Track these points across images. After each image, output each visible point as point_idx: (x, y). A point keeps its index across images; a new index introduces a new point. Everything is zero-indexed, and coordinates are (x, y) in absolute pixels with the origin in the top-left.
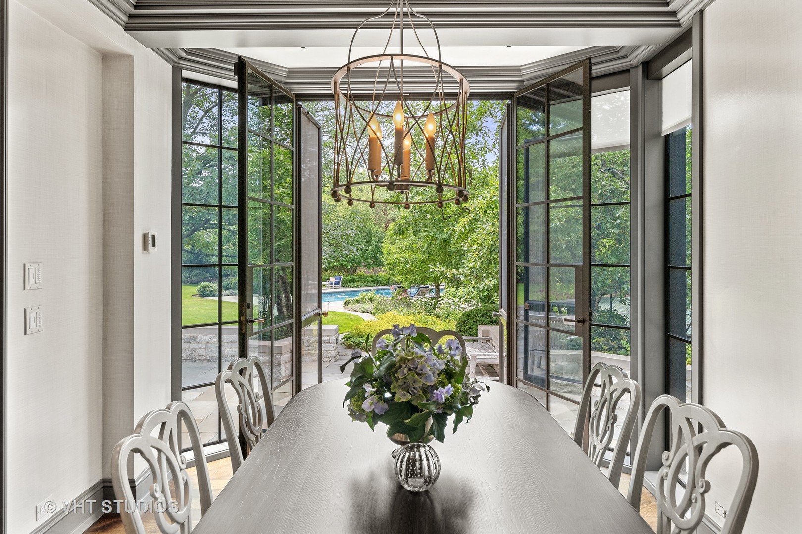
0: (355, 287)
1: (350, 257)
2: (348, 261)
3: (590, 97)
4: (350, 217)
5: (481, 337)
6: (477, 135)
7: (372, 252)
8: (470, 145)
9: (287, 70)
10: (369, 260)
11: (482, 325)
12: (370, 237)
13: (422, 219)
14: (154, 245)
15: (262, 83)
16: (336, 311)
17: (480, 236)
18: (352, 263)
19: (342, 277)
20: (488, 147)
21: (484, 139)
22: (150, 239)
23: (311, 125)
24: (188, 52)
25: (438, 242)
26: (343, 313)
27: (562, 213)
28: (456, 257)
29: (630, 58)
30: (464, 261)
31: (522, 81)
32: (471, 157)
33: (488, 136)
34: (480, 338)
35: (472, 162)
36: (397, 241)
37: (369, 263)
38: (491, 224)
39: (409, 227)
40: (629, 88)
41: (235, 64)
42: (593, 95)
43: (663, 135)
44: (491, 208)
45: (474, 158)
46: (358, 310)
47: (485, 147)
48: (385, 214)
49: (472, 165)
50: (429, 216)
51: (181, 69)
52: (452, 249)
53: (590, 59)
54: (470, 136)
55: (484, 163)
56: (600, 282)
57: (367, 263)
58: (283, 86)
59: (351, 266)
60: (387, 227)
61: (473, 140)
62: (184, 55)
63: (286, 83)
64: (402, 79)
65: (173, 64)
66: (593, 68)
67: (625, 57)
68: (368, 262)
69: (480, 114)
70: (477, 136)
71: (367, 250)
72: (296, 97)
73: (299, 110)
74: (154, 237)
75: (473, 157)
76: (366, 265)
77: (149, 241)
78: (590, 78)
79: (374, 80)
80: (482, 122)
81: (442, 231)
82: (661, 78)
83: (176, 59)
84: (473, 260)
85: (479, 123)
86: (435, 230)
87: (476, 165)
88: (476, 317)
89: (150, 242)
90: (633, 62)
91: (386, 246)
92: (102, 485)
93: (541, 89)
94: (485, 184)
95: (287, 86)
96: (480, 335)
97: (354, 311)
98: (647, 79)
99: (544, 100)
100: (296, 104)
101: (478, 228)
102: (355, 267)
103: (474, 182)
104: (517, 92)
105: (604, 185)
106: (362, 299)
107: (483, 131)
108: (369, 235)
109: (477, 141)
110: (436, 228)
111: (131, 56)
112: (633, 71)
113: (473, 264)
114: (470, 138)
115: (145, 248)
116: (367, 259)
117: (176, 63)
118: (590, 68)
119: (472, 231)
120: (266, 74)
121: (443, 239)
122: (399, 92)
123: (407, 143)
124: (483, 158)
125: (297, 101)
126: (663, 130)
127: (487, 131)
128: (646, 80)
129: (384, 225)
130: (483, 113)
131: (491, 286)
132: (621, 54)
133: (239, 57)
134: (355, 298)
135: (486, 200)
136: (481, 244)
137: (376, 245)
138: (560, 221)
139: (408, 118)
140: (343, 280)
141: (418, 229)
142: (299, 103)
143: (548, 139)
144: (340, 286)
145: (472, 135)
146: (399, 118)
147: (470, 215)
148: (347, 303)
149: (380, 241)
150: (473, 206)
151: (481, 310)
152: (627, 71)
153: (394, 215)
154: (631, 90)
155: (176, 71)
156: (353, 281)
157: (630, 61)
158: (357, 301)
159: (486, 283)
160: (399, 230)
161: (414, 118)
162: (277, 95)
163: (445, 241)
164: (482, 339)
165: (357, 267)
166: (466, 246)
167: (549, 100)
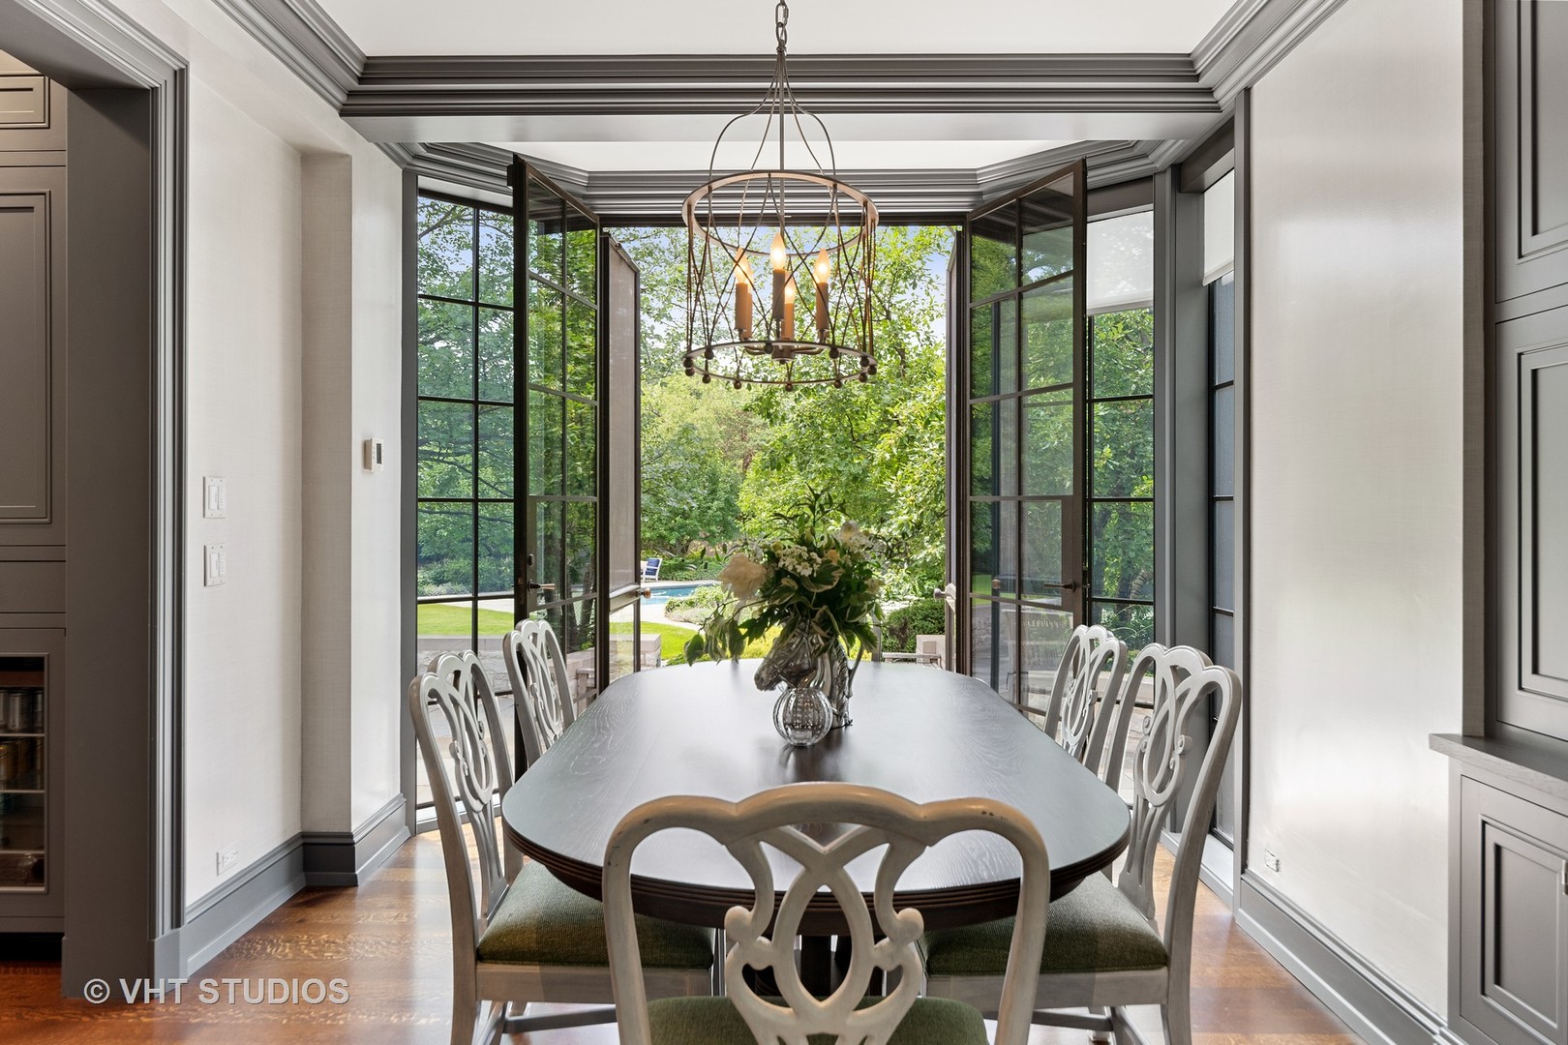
0: (686, 579)
1: (675, 521)
2: (672, 530)
3: (1085, 223)
4: (681, 438)
5: (922, 654)
6: (915, 286)
7: (719, 513)
8: (903, 304)
9: (587, 175)
10: (713, 528)
11: (924, 633)
12: (715, 484)
13: (814, 441)
14: (379, 461)
15: (547, 196)
16: (653, 622)
17: (918, 468)
18: (679, 532)
19: (661, 560)
20: (935, 308)
21: (928, 294)
22: (374, 450)
23: (624, 266)
24: (429, 147)
25: (843, 479)
26: (665, 625)
27: (1063, 425)
28: (875, 510)
29: (1151, 157)
30: (891, 512)
31: (980, 194)
32: (904, 327)
33: (936, 288)
34: (920, 656)
35: (907, 336)
36: (767, 489)
37: (713, 534)
38: (937, 446)
39: (790, 455)
40: (1151, 206)
41: (509, 168)
42: (1089, 218)
43: (1206, 283)
44: (937, 416)
45: (909, 328)
46: (693, 619)
47: (931, 308)
48: (743, 439)
49: (906, 341)
50: (827, 435)
51: (416, 175)
52: (868, 493)
53: (1084, 161)
54: (902, 289)
55: (928, 338)
56: (1132, 550)
57: (708, 534)
58: (581, 201)
59: (677, 540)
60: (748, 464)
61: (908, 297)
62: (423, 152)
63: (585, 197)
64: (782, 191)
65: (404, 166)
66: (1090, 174)
67: (1145, 156)
68: (710, 531)
69: (919, 247)
70: (914, 288)
71: (709, 508)
72: (600, 221)
73: (605, 241)
74: (379, 446)
75: (907, 326)
76: (706, 538)
77: (371, 454)
78: (1085, 191)
79: (742, 192)
80: (924, 263)
81: (851, 462)
82: (1201, 191)
83: (409, 159)
84: (905, 512)
85: (918, 264)
86: (838, 459)
87: (914, 342)
88: (913, 620)
89: (374, 455)
90: (1158, 165)
91: (744, 501)
92: (301, 842)
93: (1011, 207)
94: (928, 374)
95: (587, 202)
96: (919, 651)
97: (685, 621)
98: (1180, 192)
99: (1014, 224)
100: (601, 230)
101: (916, 453)
102: (685, 542)
103: (909, 372)
104: (972, 212)
105: (1142, 376)
106: (700, 600)
107: (928, 280)
108: (713, 479)
109: (915, 297)
110: (839, 456)
111: (348, 156)
112: (1157, 179)
113: (906, 517)
114: (903, 292)
115: (367, 464)
116: (709, 524)
117: (408, 164)
118: (1085, 174)
119: (902, 459)
120: (556, 182)
121: (851, 474)
122: (775, 211)
123: (790, 293)
124: (926, 329)
125: (602, 226)
126: (1206, 275)
127: (934, 279)
128: (1178, 194)
129: (741, 461)
130: (925, 247)
131: (938, 555)
132: (1136, 151)
133: (516, 156)
134: (687, 598)
135: (928, 401)
136: (920, 481)
137: (726, 499)
138: (1060, 439)
139: (790, 256)
140: (662, 567)
141: (808, 458)
142: (605, 230)
143: (1020, 289)
144: (656, 577)
145: (906, 286)
146: (779, 257)
147: (900, 428)
148: (670, 608)
149: (734, 490)
150: (905, 413)
151: (922, 608)
152: (1148, 179)
153: (761, 440)
154: (1154, 210)
155: (409, 177)
156: (681, 567)
157: (1153, 163)
158: (691, 604)
159: (930, 551)
160: (772, 460)
161: (799, 255)
162: (573, 215)
163: (855, 478)
164: (923, 657)
165: (689, 541)
166: (893, 486)
167: (1022, 223)
